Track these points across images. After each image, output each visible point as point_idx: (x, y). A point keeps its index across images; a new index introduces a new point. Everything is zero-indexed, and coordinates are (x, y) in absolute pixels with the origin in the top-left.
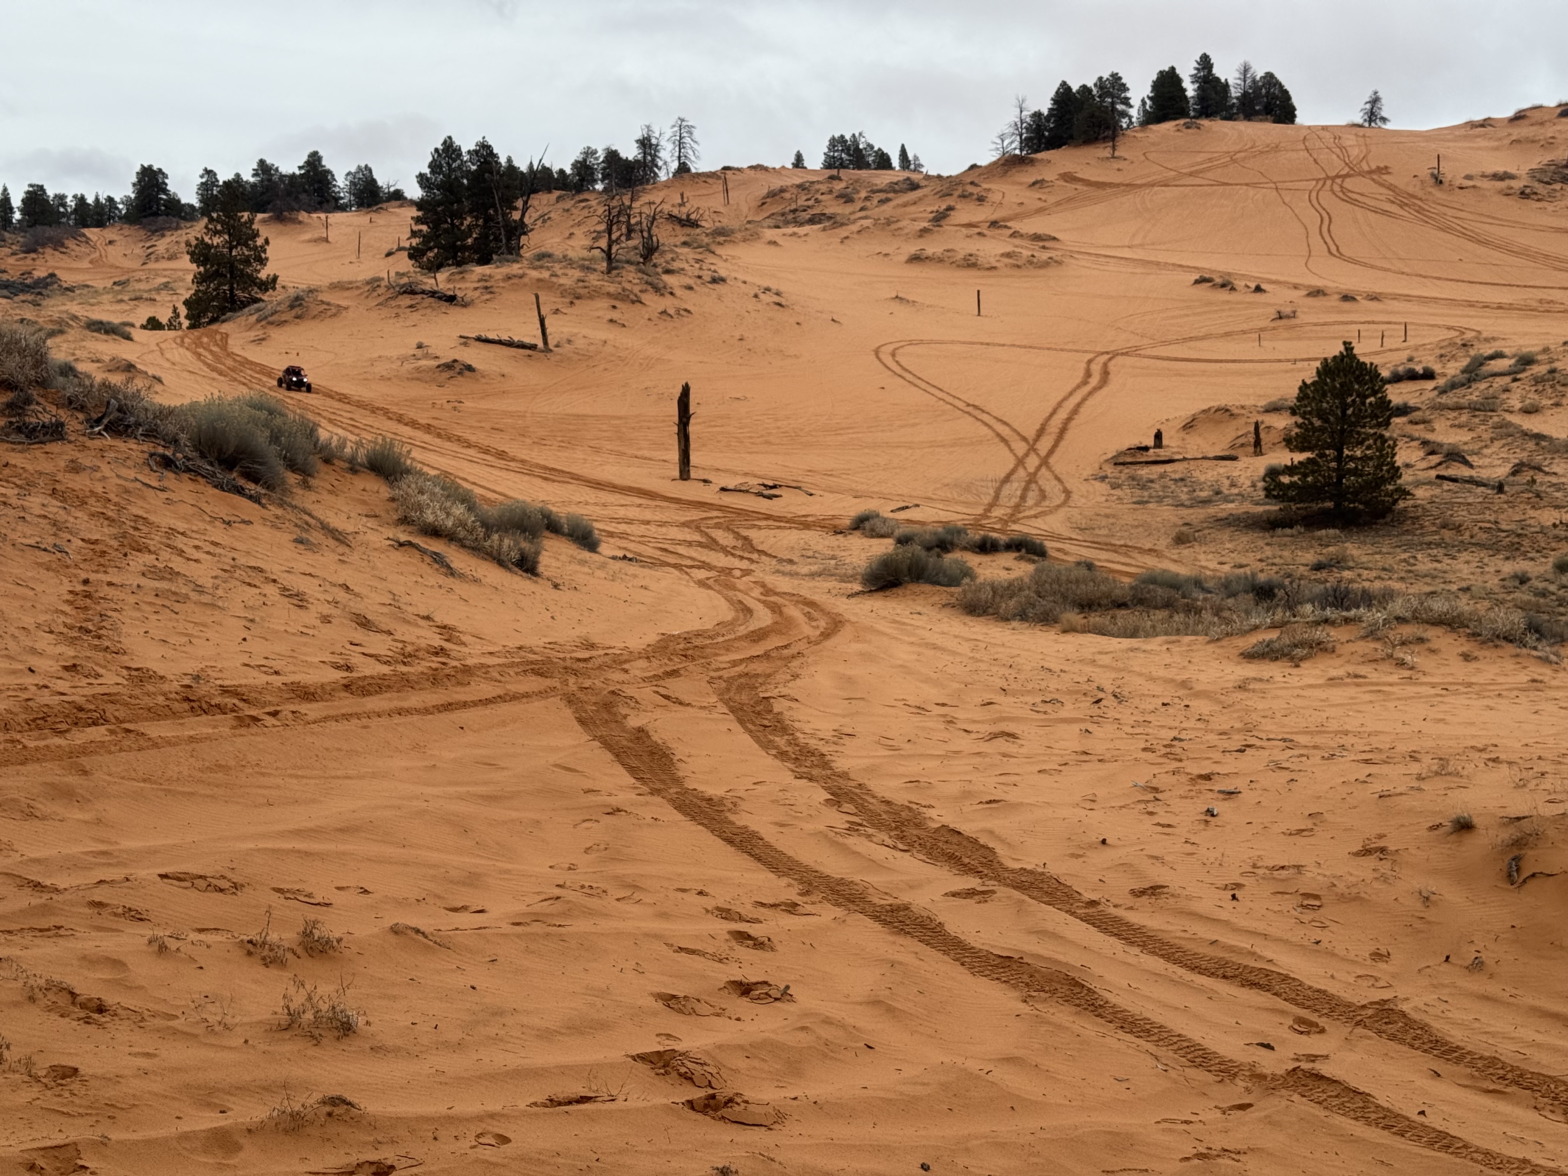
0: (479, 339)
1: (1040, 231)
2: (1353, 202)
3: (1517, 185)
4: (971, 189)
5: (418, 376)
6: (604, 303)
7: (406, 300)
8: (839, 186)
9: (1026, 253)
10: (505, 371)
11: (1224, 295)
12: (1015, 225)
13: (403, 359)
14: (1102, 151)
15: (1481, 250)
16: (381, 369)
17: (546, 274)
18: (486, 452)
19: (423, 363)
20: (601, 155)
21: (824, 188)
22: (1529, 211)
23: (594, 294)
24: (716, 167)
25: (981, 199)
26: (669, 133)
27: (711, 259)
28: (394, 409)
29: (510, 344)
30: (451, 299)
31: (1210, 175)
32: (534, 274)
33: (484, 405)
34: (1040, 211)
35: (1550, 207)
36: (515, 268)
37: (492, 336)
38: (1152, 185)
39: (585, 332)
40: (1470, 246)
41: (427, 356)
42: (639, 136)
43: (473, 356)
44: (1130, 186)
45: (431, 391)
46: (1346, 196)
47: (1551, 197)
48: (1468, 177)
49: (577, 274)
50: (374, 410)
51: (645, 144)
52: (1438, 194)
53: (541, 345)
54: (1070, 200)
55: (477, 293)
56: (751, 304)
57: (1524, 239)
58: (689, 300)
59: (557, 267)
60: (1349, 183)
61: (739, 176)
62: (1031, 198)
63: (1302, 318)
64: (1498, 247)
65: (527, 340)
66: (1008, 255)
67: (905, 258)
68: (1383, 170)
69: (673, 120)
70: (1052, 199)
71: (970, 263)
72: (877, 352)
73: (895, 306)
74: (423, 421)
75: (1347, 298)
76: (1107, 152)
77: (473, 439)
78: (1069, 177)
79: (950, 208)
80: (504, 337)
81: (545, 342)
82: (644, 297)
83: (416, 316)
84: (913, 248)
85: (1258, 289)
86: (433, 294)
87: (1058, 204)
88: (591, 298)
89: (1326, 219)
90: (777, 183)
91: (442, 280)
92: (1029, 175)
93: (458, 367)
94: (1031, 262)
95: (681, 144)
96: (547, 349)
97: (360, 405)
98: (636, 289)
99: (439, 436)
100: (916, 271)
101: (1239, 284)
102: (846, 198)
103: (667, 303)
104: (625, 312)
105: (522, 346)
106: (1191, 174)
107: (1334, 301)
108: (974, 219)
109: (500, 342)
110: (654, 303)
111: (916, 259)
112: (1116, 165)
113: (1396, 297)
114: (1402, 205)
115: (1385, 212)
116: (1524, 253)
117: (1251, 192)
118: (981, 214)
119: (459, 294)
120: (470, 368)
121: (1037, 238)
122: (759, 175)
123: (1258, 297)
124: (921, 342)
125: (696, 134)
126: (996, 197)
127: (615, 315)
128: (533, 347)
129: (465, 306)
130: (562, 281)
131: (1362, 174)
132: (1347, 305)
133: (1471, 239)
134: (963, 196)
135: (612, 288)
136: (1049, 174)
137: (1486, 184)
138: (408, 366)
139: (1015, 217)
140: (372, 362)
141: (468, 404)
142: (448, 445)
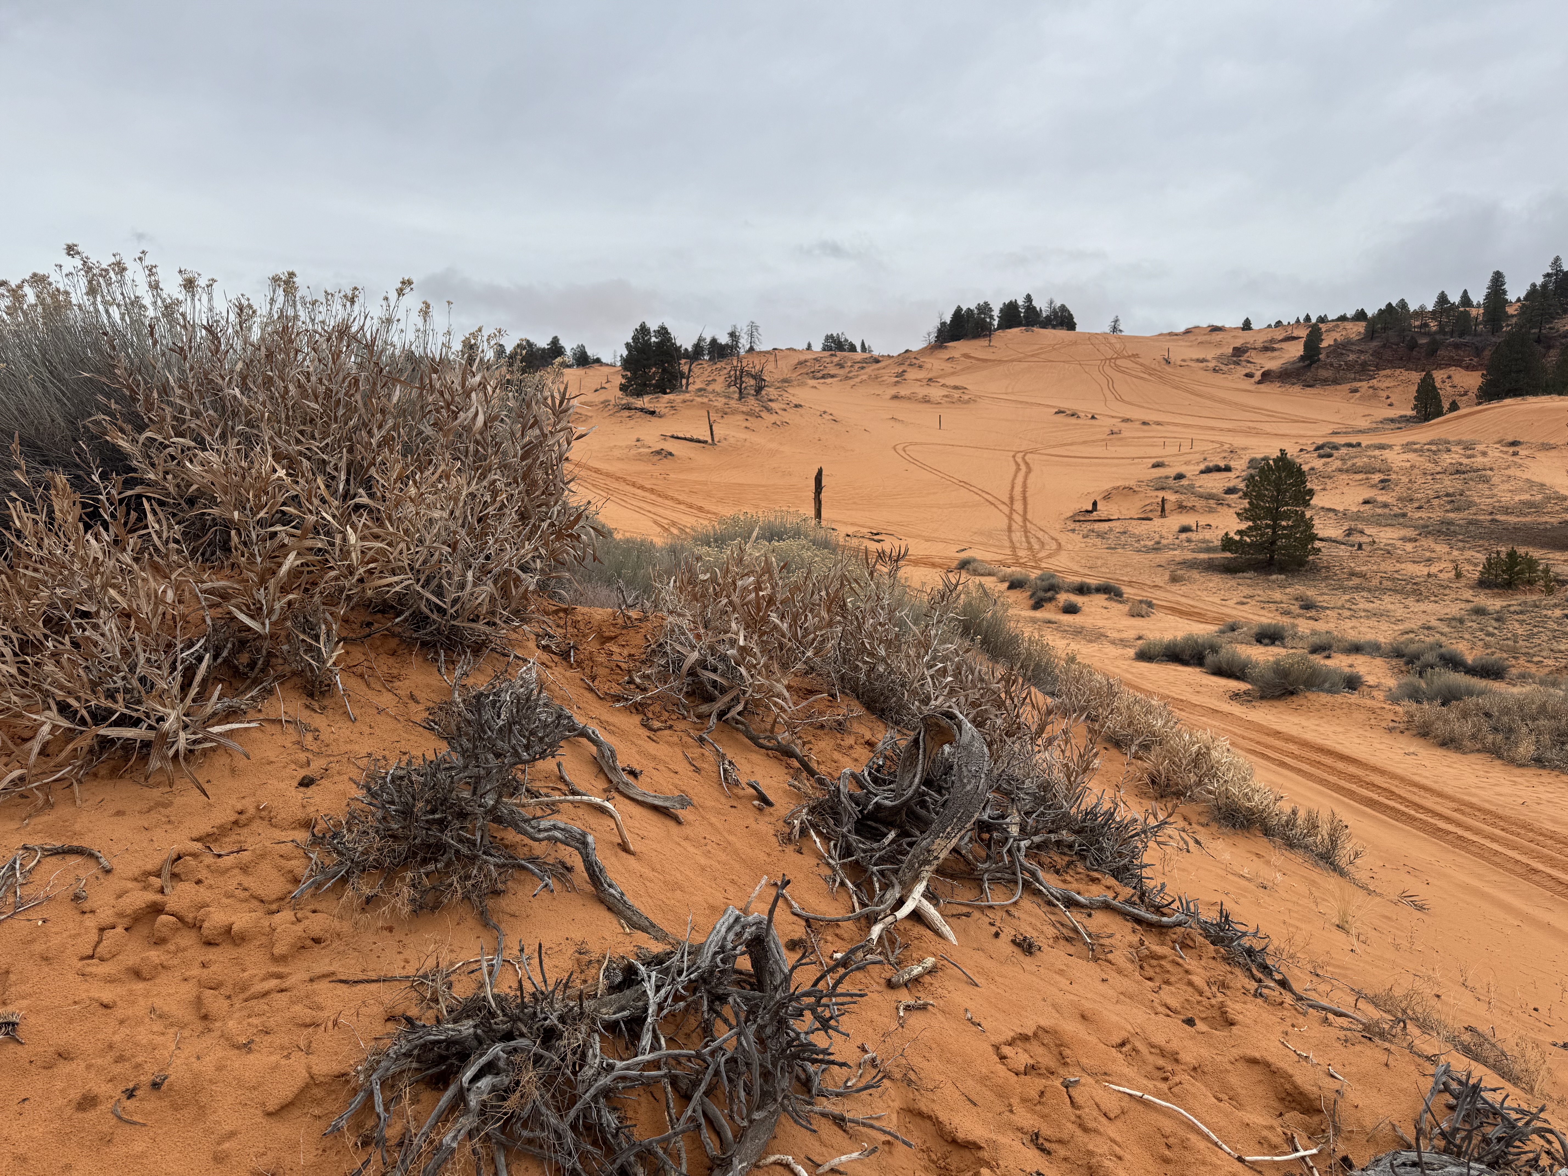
0: (673, 437)
1: (958, 384)
2: (1123, 372)
3: (1212, 365)
4: (914, 361)
5: (639, 458)
6: (741, 417)
7: (626, 413)
8: (836, 359)
9: (956, 396)
10: (692, 456)
11: (1073, 420)
12: (942, 381)
13: (630, 448)
14: (984, 342)
15: (1198, 399)
16: (617, 453)
17: (705, 400)
18: (691, 507)
19: (641, 450)
20: (708, 340)
21: (828, 360)
22: (1218, 379)
23: (734, 412)
24: (770, 348)
25: (920, 367)
26: (745, 329)
27: (785, 395)
28: (629, 478)
29: (691, 440)
30: (653, 413)
31: (1043, 356)
32: (699, 399)
33: (682, 476)
34: (953, 374)
35: (1230, 377)
36: (687, 396)
37: (681, 435)
38: (1012, 361)
39: (732, 434)
40: (1193, 397)
41: (643, 446)
42: (730, 330)
43: (671, 446)
44: (1000, 362)
45: (649, 467)
46: (1118, 368)
47: (1230, 372)
48: (1184, 360)
49: (723, 400)
50: (618, 479)
51: (732, 335)
52: (1168, 369)
53: (710, 441)
54: (968, 368)
55: (667, 410)
56: (819, 420)
57: (1221, 394)
58: (787, 417)
59: (711, 396)
60: (1118, 362)
61: (781, 354)
62: (948, 366)
63: (1125, 434)
64: (1208, 398)
65: (701, 438)
66: (947, 396)
67: (889, 397)
68: (1136, 356)
69: (747, 322)
70: (959, 368)
71: (926, 400)
72: (894, 448)
73: (892, 423)
74: (649, 487)
75: (1144, 423)
76: (986, 343)
77: (680, 498)
78: (966, 356)
79: (904, 371)
80: (688, 436)
81: (713, 440)
82: (763, 414)
83: (632, 422)
84: (893, 391)
85: (1093, 417)
86: (642, 410)
87: (963, 370)
88: (733, 414)
89: (1110, 381)
90: (802, 358)
91: (645, 402)
92: (944, 354)
93: (664, 453)
94: (960, 400)
95: (752, 336)
96: (713, 444)
97: (608, 475)
98: (757, 409)
99: (660, 496)
100: (896, 404)
101: (1082, 415)
102: (841, 366)
103: (774, 418)
104: (753, 422)
105: (699, 441)
106: (1032, 356)
107: (1137, 425)
108: (919, 377)
109: (685, 439)
110: (769, 418)
111: (895, 397)
112: (991, 350)
113: (1169, 423)
114: (1150, 374)
115: (1142, 378)
116: (1222, 401)
117: (1067, 366)
118: (922, 374)
119: (657, 410)
120: (671, 454)
121: (956, 388)
122: (791, 353)
123: (1093, 421)
124: (916, 444)
125: (760, 330)
126: (929, 366)
127: (748, 424)
128: (705, 442)
129: (661, 417)
130: (715, 404)
131: (1125, 357)
132: (1146, 427)
133: (1192, 393)
134: (910, 365)
135: (744, 409)
136: (956, 354)
137: (1193, 364)
138: (634, 452)
139: (940, 377)
140: (611, 449)
141: (672, 476)
142: (666, 502)
